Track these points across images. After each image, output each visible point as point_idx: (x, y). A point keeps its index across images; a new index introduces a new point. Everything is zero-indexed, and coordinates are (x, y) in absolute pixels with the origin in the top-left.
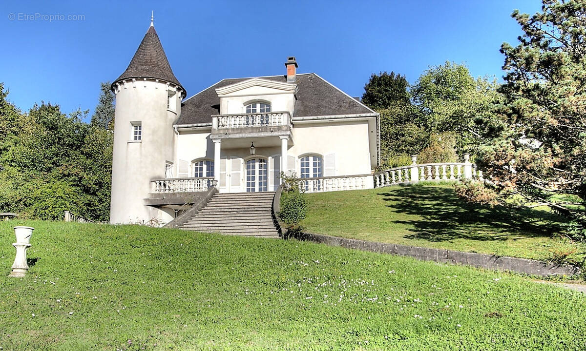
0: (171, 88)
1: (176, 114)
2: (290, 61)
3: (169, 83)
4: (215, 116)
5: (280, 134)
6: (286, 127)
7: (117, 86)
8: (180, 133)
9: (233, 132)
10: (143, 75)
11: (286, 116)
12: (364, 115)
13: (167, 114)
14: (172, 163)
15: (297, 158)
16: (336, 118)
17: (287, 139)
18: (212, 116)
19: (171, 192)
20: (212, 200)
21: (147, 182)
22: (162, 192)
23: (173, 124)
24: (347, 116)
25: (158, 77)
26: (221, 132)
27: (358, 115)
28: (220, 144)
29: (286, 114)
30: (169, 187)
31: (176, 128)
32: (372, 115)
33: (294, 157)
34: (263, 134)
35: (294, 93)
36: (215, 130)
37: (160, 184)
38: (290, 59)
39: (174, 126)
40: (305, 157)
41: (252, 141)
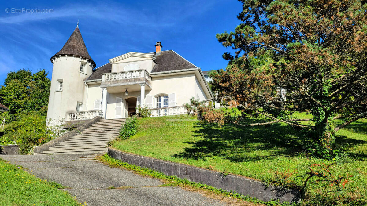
0: (83, 60)
1: (86, 75)
2: (158, 44)
3: (81, 57)
4: (104, 74)
5: (139, 83)
6: (143, 78)
7: (55, 59)
8: (89, 85)
9: (113, 83)
10: (65, 53)
11: (143, 72)
12: (191, 69)
13: (79, 75)
14: (83, 103)
15: (153, 97)
16: (175, 72)
17: (144, 86)
18: (102, 74)
19: (78, 119)
20: (95, 124)
21: (65, 114)
22: (72, 120)
23: (84, 80)
24: (181, 70)
25: (74, 54)
26: (107, 83)
27: (187, 70)
28: (106, 90)
29: (144, 71)
30: (77, 117)
31: (85, 82)
32: (196, 69)
33: (152, 97)
34: (130, 83)
35: (153, 59)
36: (103, 82)
37: (72, 115)
38: (158, 43)
39: (84, 81)
40: (159, 97)
41: (126, 87)
